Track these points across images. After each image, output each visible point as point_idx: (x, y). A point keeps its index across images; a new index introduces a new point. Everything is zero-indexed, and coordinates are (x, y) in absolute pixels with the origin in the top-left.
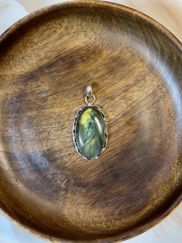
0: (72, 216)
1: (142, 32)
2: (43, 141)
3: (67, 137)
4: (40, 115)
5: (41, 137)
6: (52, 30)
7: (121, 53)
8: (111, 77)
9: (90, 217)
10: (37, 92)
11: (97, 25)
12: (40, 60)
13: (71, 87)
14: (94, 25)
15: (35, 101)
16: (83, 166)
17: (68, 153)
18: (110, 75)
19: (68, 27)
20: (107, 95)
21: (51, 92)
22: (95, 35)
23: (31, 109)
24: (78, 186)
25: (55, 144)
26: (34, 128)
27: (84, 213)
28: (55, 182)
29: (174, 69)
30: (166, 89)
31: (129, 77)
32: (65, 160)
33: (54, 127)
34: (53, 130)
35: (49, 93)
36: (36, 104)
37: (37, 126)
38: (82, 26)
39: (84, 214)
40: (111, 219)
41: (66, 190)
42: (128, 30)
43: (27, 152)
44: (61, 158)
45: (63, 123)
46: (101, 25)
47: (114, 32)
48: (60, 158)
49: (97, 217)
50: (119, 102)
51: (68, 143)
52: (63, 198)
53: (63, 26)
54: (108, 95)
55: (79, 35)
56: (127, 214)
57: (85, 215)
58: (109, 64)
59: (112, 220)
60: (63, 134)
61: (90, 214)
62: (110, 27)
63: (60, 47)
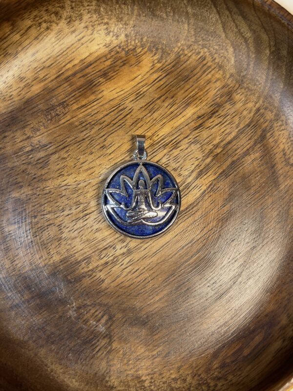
0: (129, 386)
1: (215, 10)
2: (49, 244)
3: (98, 230)
4: (38, 193)
5: (44, 238)
6: (42, 27)
7: (180, 56)
8: (166, 105)
9: (164, 383)
10: (27, 150)
11: (128, 8)
12: (25, 86)
13: (92, 133)
14: (122, 9)
15: (23, 167)
16: (137, 282)
17: (102, 261)
18: (164, 101)
19: (74, 19)
20: (163, 139)
21: (55, 146)
22: (126, 28)
23: (18, 185)
24: (132, 325)
25: (74, 248)
26: (29, 221)
27: (150, 376)
28: (84, 324)
29: (285, 73)
30: (273, 114)
31: (200, 101)
32: (98, 276)
33: (68, 215)
34: (67, 221)
35: (51, 148)
36: (29, 174)
37: (35, 217)
38: (99, 13)
39: (152, 378)
40: (206, 380)
41: (109, 336)
42: (187, 11)
43: (19, 270)
44: (89, 273)
45: (86, 205)
46: (136, 7)
47: (162, 19)
48: (87, 274)
49: (178, 379)
50: (189, 150)
51: (99, 242)
52: (105, 353)
53: (64, 17)
54: (165, 140)
55: (95, 32)
56: (236, 364)
57: (153, 381)
58: (160, 80)
59: (209, 381)
60: (88, 225)
61: (163, 378)
62: (153, 10)
63: (62, 59)
